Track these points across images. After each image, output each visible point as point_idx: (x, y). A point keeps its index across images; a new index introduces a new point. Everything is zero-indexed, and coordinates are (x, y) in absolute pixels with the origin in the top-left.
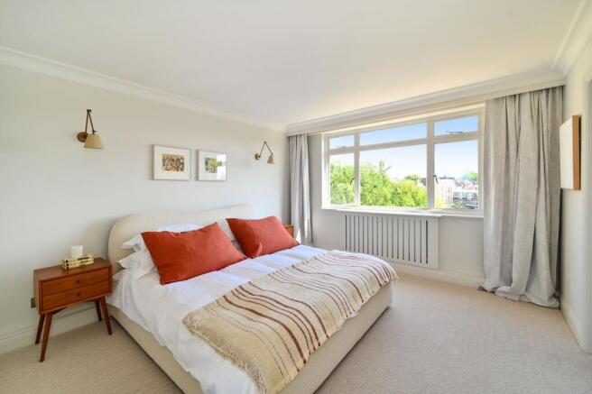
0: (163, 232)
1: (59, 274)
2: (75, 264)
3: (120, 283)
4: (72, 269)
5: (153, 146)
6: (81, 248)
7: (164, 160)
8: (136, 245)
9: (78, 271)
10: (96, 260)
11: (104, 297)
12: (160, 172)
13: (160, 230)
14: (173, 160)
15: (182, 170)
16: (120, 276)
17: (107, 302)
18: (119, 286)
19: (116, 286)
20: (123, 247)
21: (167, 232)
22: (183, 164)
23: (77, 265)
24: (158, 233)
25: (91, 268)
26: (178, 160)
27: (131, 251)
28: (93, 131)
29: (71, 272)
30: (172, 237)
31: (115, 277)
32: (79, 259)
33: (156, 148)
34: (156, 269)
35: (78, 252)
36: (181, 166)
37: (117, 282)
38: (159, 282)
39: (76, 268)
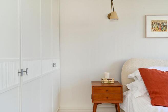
0: (153, 69)
1: (100, 85)
2: (106, 82)
3: (127, 98)
4: (105, 84)
5: (145, 16)
6: (108, 73)
7: (152, 24)
8: (136, 77)
9: (107, 85)
10: (115, 82)
11: (119, 103)
12: (150, 33)
13: (151, 68)
14: (159, 24)
15: (165, 30)
16: (127, 94)
17: (120, 107)
18: (126, 99)
19: (125, 99)
20: (129, 77)
21: (156, 70)
22: (166, 26)
23: (107, 82)
24: (150, 70)
25: (113, 85)
26: (162, 23)
27: (133, 80)
28: (114, 10)
29: (104, 85)
30: (160, 74)
31: (124, 93)
32: (108, 79)
33: (147, 17)
34: (148, 94)
35: (108, 76)
36: (165, 28)
37: (125, 97)
38: (150, 103)
39: (106, 84)
